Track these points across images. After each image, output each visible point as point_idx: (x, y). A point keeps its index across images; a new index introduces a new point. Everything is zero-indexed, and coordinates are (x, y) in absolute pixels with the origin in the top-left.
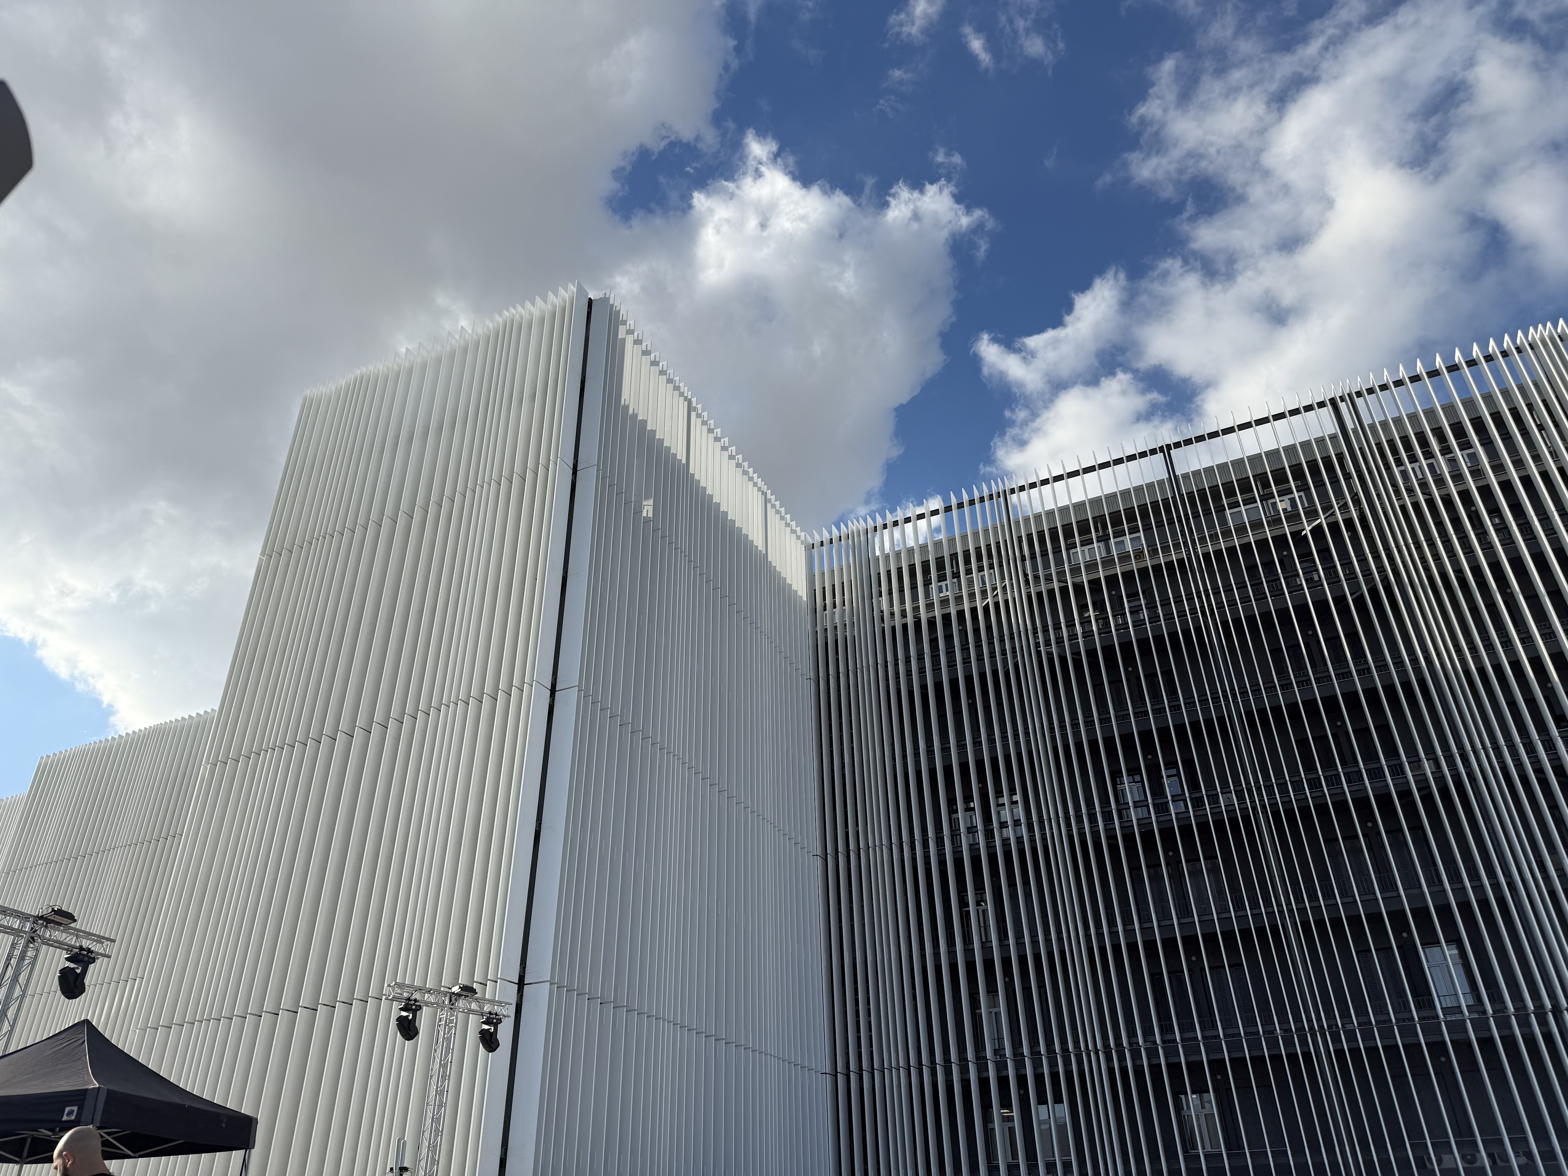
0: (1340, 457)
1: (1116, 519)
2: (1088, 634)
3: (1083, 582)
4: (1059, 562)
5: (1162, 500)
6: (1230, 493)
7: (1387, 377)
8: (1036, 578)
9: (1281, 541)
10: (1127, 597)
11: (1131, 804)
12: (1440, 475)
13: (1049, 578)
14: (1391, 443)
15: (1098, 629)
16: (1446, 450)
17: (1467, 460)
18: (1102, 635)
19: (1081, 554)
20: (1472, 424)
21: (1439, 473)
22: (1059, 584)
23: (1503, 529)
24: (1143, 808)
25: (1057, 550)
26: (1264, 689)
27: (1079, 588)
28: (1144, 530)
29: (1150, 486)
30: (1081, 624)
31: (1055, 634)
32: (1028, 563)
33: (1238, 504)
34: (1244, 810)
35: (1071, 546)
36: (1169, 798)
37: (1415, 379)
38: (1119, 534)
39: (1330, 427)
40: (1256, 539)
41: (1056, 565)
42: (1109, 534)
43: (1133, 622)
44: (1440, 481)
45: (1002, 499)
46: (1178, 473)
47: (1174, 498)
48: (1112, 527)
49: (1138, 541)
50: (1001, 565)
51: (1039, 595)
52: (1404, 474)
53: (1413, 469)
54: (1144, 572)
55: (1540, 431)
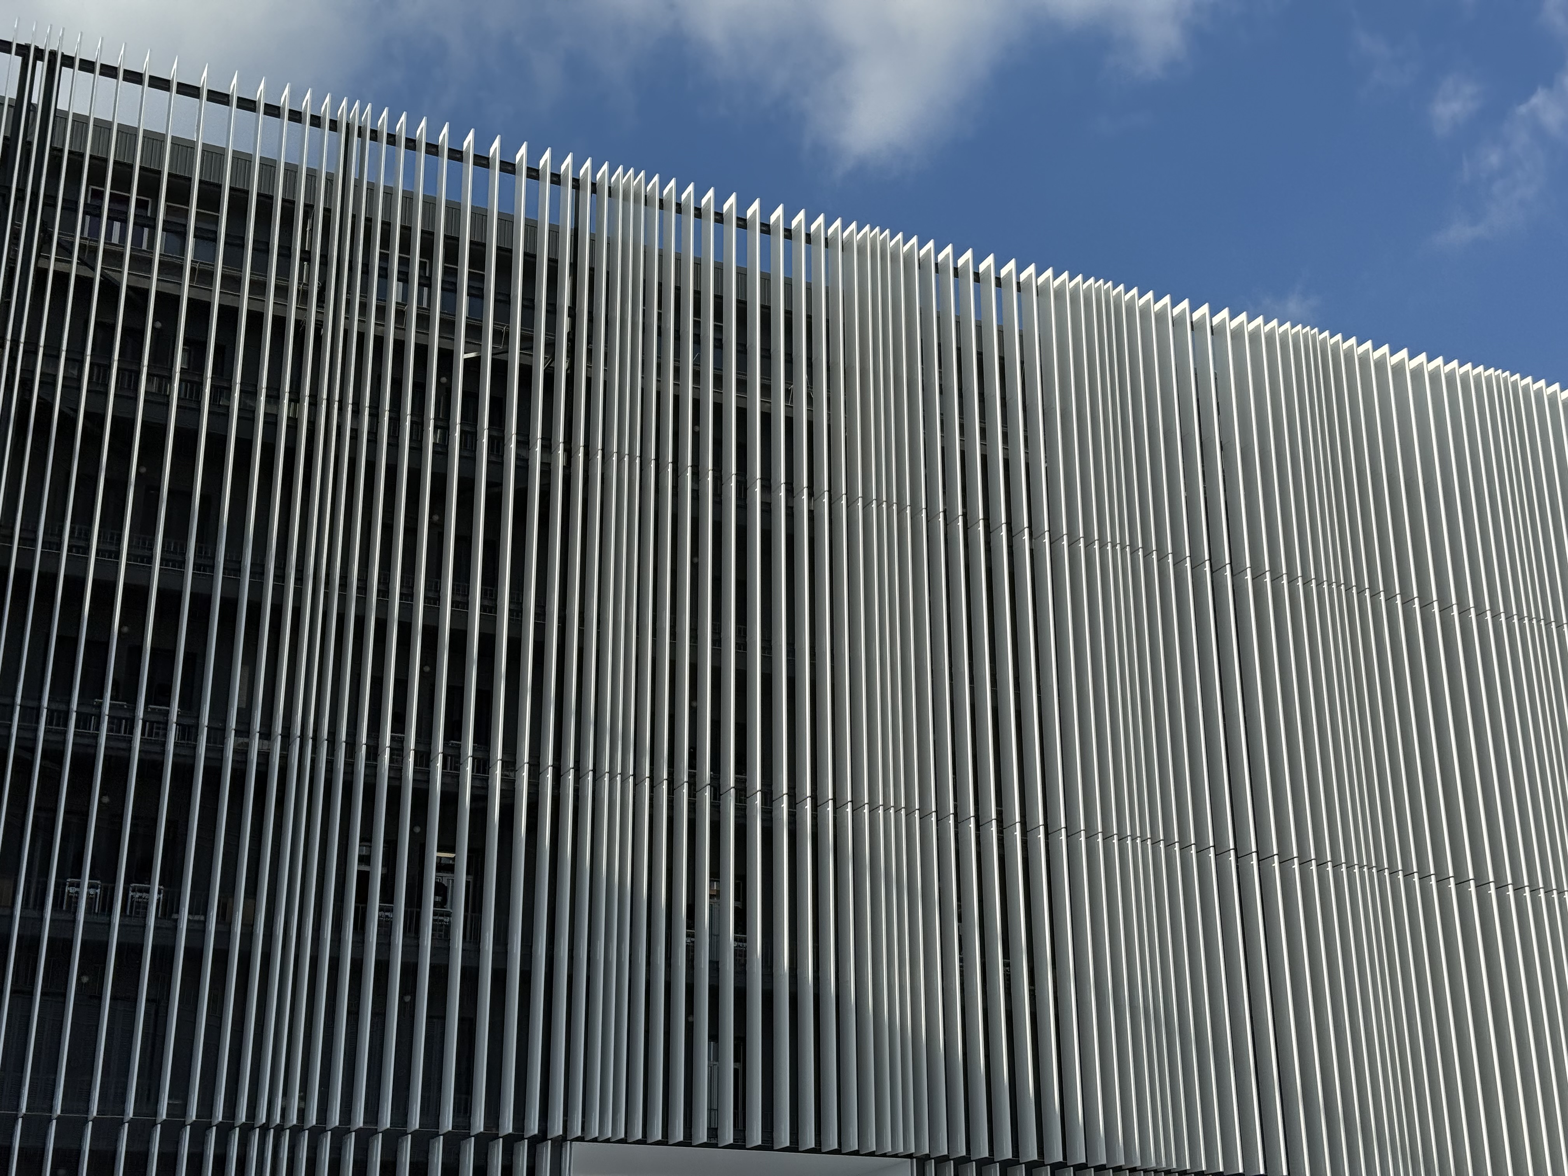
55: (302, 260)
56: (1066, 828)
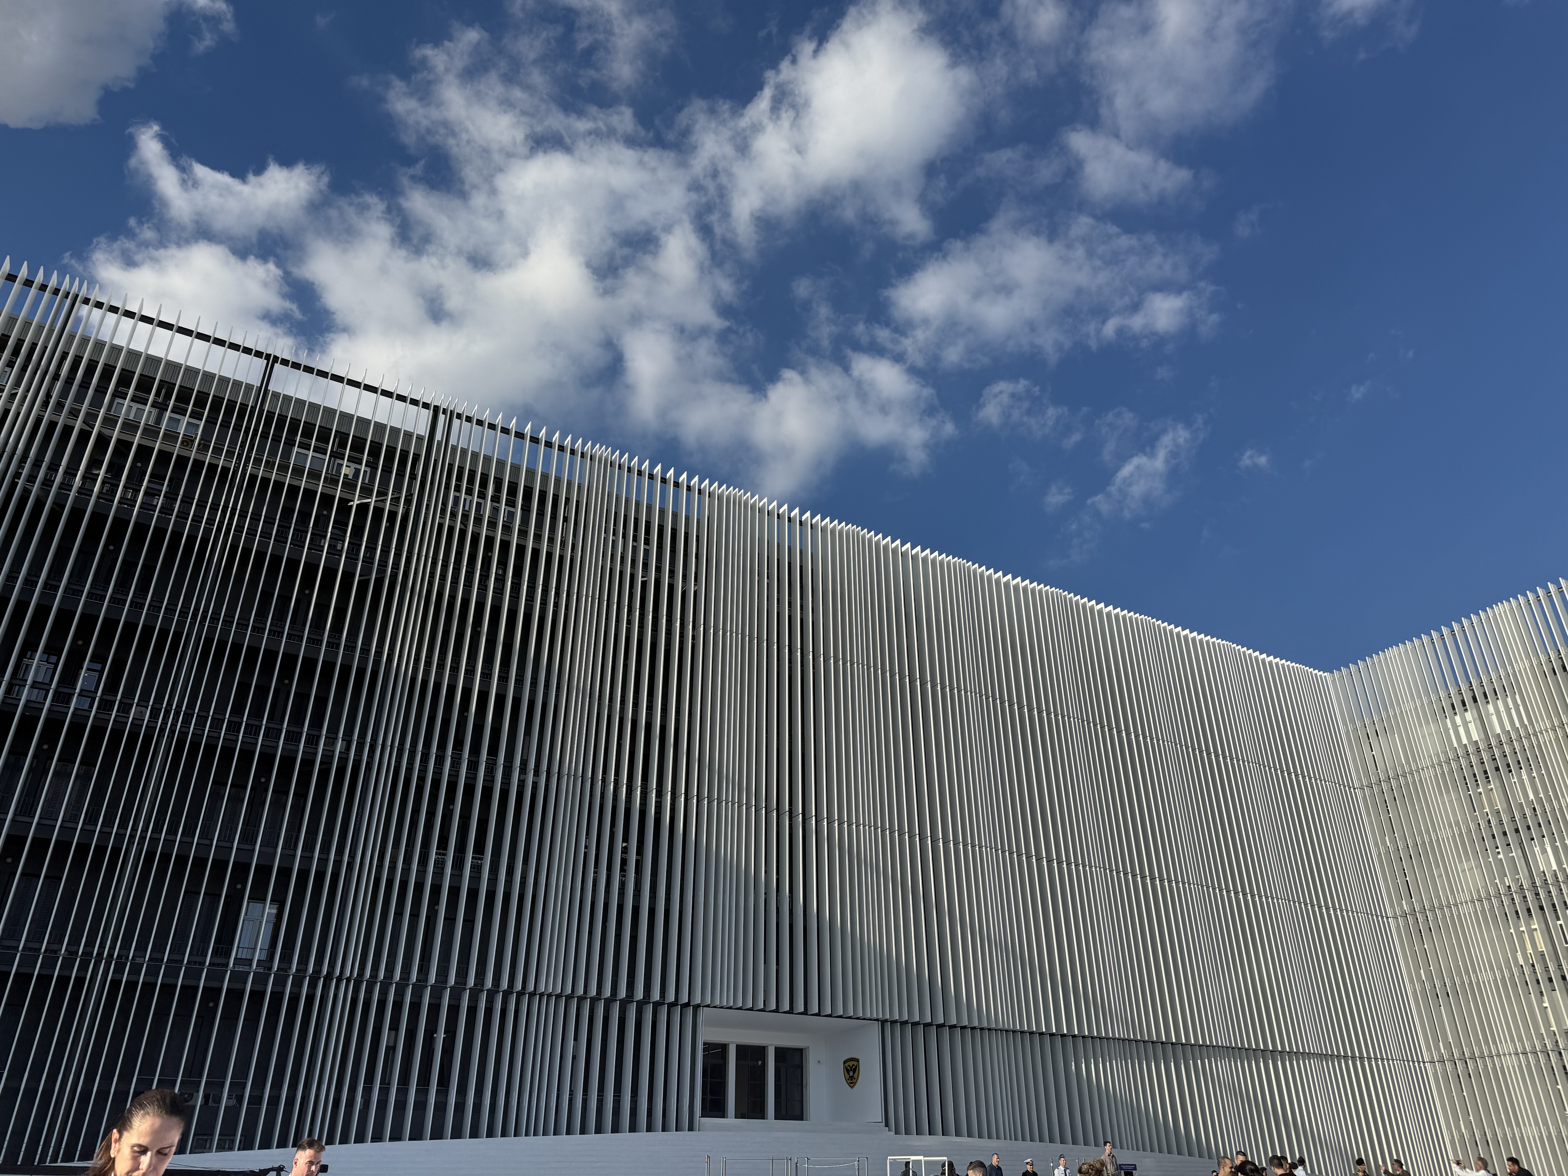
0: (416, 457)
1: (184, 395)
2: (85, 491)
3: (112, 437)
4: (97, 402)
5: (241, 404)
6: (308, 433)
7: (486, 416)
8: (60, 406)
9: (327, 500)
10: (151, 476)
11: (29, 681)
12: (482, 515)
13: (74, 413)
14: (461, 470)
15: (100, 492)
16: (496, 499)
17: (506, 515)
18: (101, 500)
19: (126, 408)
20: (524, 490)
21: (481, 513)
22: (82, 426)
23: (500, 580)
24: (41, 691)
25: (101, 390)
26: (237, 623)
27: (102, 442)
28: (206, 421)
29: (237, 384)
30: (84, 478)
31: (46, 474)
32: (58, 385)
33: (309, 447)
34: (150, 729)
35: (119, 394)
36: (78, 690)
37: (505, 431)
38: (179, 410)
39: (423, 429)
40: (306, 487)
41: (91, 404)
42: (169, 406)
43: (142, 503)
44: (478, 520)
45: (68, 302)
46: (271, 388)
47: (253, 408)
48: (176, 401)
49: (195, 428)
50: (24, 369)
51: (52, 425)
52: (457, 500)
53: (465, 500)
54: (182, 461)
55: (564, 521)
56: (931, 836)
